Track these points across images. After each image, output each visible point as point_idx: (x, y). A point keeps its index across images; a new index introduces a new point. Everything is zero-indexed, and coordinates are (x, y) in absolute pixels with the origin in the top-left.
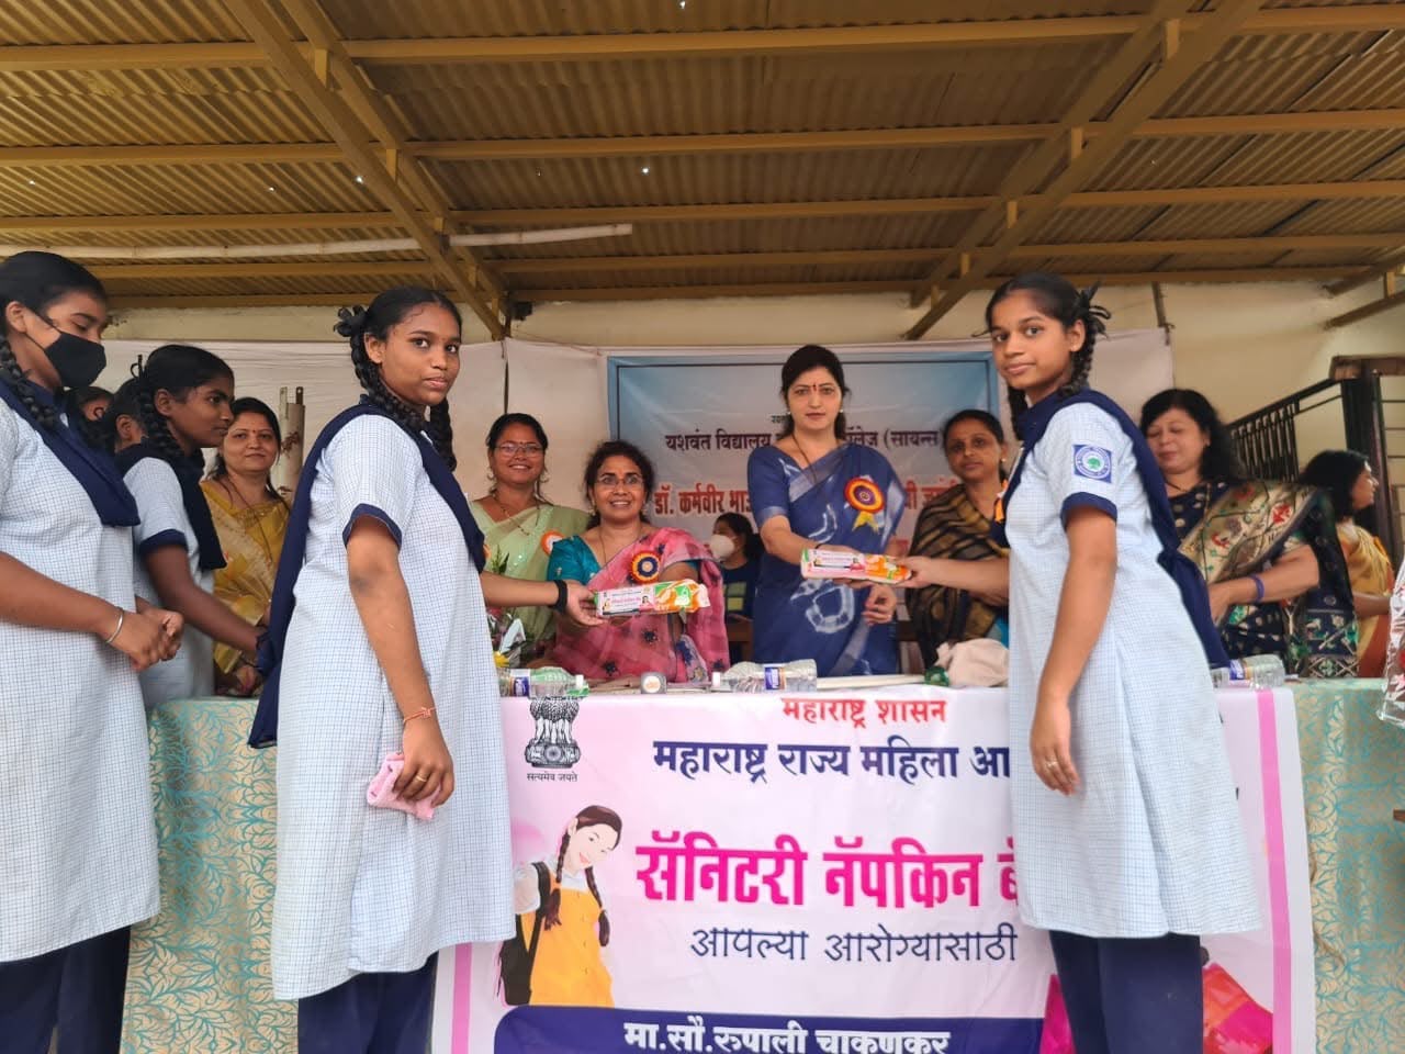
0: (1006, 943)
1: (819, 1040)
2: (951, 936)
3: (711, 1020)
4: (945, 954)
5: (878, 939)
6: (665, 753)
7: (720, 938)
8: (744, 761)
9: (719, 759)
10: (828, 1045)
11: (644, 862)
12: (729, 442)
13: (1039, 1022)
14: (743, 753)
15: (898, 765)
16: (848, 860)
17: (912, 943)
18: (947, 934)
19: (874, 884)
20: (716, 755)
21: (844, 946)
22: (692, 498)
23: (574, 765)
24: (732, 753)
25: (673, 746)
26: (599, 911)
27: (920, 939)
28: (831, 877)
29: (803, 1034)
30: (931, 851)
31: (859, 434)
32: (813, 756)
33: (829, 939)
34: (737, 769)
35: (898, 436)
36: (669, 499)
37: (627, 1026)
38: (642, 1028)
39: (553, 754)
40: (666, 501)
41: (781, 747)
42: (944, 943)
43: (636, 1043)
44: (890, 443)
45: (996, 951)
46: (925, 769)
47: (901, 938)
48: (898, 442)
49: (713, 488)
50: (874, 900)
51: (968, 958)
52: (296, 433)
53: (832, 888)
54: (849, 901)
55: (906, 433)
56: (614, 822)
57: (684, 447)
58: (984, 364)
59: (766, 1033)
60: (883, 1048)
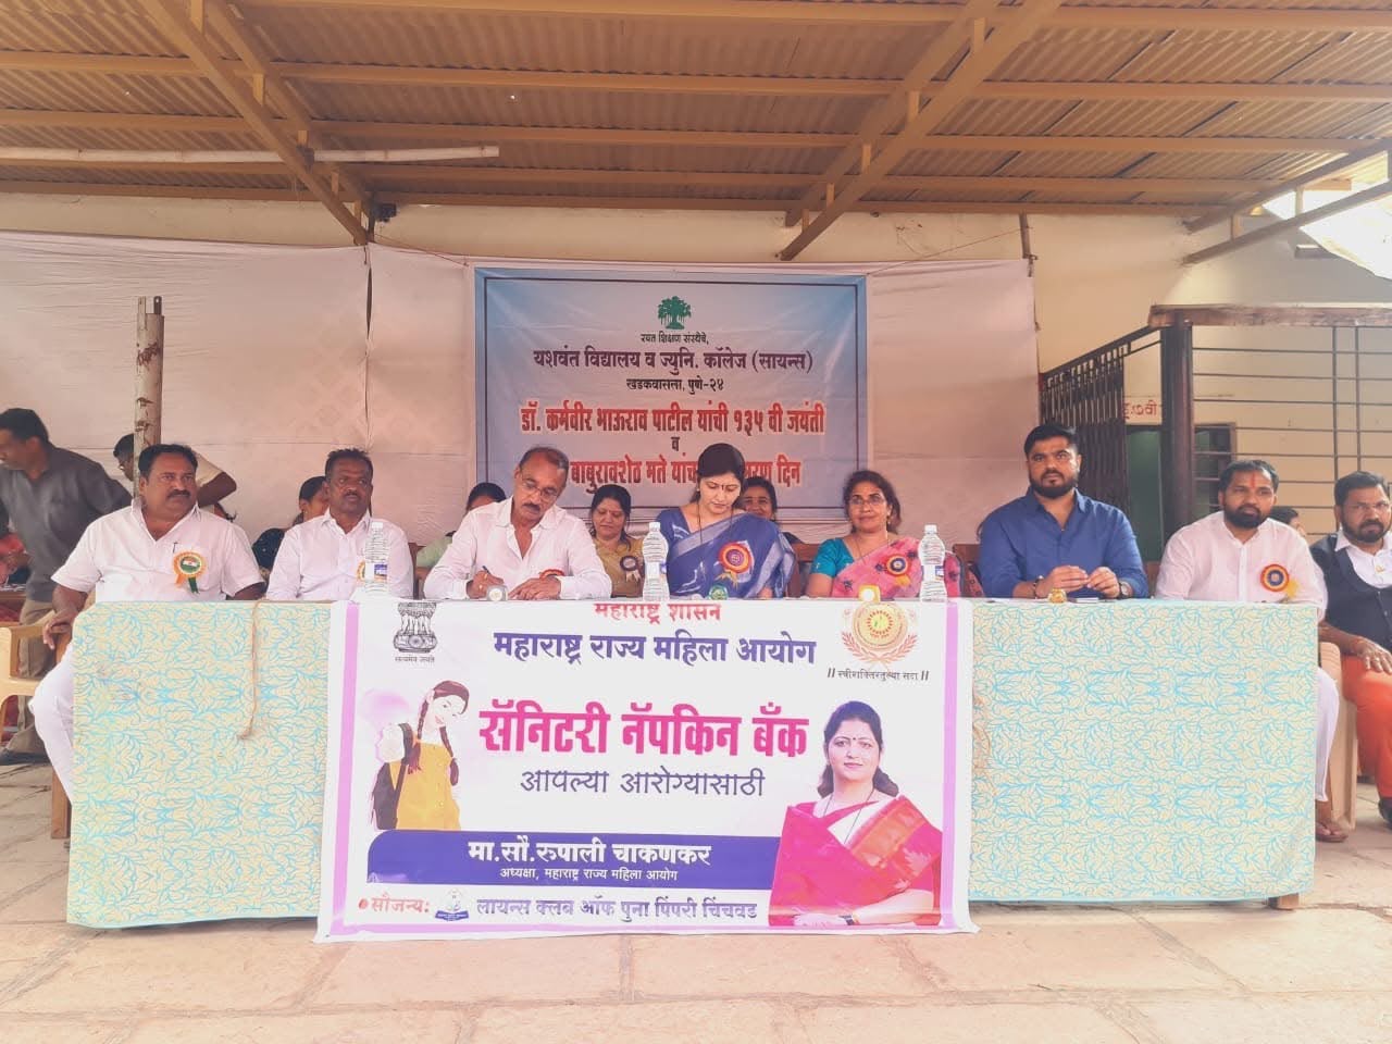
0: (756, 783)
1: (615, 852)
2: (715, 776)
3: (535, 838)
4: (710, 789)
5: (660, 777)
6: (503, 641)
7: (543, 777)
8: (564, 647)
9: (545, 647)
10: (621, 856)
11: (486, 723)
12: (598, 361)
13: (777, 839)
14: (563, 642)
15: (682, 651)
16: (641, 720)
17: (685, 780)
18: (712, 774)
19: (659, 737)
20: (542, 644)
21: (634, 782)
22: (559, 415)
23: (432, 651)
24: (555, 642)
25: (509, 636)
26: (451, 759)
27: (691, 777)
28: (627, 731)
29: (602, 847)
30: (702, 713)
31: (728, 355)
32: (618, 645)
33: (624, 776)
34: (559, 653)
35: (766, 359)
36: (536, 415)
37: (470, 844)
38: (482, 845)
39: (416, 641)
40: (533, 417)
41: (592, 638)
42: (709, 781)
43: (478, 856)
44: (758, 364)
45: (748, 789)
46: (703, 656)
47: (677, 776)
48: (766, 365)
49: (581, 406)
50: (658, 749)
51: (727, 793)
52: (155, 344)
53: (627, 740)
54: (640, 749)
55: (774, 356)
56: (462, 693)
57: (552, 363)
58: (853, 288)
59: (575, 847)
60: (661, 856)
